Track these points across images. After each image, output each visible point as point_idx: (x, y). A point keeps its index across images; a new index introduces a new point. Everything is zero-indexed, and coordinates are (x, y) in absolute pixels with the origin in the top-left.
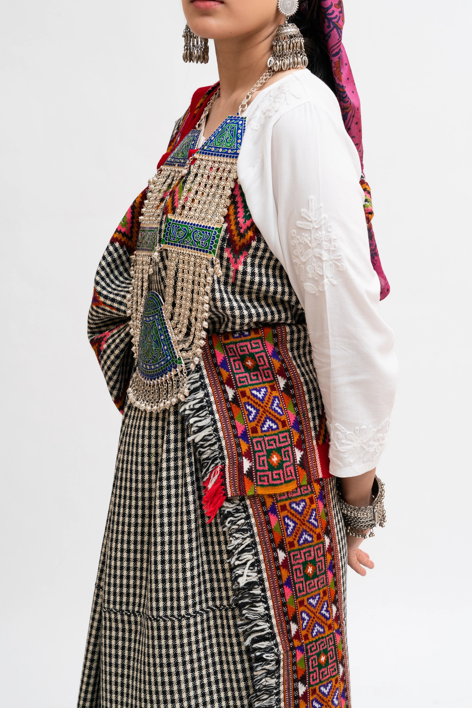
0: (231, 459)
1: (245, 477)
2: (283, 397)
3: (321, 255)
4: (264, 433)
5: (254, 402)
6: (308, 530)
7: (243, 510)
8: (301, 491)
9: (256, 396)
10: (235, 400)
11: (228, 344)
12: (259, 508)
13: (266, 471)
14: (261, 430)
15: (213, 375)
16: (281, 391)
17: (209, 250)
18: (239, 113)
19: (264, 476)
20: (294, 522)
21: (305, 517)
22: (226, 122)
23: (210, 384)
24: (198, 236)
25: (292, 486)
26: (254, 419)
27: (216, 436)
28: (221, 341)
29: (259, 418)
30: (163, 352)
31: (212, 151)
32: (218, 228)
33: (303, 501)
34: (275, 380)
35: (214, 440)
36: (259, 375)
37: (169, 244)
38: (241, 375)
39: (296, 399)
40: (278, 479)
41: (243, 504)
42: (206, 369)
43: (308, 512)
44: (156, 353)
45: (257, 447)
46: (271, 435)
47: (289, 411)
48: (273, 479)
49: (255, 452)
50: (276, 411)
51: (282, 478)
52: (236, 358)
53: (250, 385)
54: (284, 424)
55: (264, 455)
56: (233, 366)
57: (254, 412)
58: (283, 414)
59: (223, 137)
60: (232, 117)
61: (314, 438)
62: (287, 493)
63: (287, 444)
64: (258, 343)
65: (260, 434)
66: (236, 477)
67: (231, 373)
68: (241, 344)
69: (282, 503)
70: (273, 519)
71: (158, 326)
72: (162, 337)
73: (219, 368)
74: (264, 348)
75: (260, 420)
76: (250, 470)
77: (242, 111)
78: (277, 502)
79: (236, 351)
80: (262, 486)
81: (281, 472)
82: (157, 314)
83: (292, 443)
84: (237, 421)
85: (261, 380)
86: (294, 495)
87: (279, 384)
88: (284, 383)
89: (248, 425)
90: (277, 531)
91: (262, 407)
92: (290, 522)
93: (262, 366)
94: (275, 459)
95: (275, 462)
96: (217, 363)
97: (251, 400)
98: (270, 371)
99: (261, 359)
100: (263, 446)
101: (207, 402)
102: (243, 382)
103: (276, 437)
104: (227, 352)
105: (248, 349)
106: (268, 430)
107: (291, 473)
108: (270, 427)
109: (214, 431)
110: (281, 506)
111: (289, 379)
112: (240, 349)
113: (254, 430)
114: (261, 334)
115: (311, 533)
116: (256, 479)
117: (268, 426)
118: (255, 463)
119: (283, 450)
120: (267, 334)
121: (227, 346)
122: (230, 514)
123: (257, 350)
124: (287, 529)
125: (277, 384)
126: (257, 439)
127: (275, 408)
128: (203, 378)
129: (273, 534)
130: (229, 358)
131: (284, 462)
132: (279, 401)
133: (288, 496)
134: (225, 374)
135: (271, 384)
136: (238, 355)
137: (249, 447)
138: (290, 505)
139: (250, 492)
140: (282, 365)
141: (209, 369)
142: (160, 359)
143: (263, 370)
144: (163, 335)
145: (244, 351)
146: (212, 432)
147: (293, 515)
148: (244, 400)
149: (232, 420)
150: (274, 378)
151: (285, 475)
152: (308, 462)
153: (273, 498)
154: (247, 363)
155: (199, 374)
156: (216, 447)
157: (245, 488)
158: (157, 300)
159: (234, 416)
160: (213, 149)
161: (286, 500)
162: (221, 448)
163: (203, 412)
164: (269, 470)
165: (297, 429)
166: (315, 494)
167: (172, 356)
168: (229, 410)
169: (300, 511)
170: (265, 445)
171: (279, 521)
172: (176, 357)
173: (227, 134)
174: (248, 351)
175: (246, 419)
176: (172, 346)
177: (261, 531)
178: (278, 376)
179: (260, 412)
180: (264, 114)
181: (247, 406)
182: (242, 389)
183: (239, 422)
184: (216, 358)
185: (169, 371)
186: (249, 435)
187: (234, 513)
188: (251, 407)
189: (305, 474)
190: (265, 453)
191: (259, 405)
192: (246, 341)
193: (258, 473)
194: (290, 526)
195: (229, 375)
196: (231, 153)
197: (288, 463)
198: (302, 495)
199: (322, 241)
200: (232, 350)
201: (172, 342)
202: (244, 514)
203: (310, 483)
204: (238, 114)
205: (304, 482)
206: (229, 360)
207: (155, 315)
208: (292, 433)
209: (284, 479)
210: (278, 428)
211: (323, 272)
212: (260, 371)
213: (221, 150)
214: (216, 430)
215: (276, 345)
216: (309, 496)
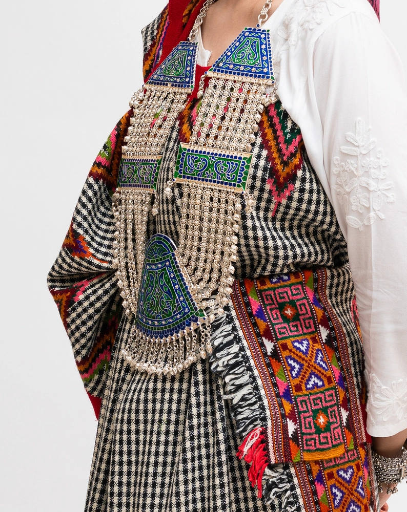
0: (274, 420)
1: (291, 442)
2: (325, 351)
3: (368, 184)
4: (309, 391)
5: (297, 355)
6: (356, 501)
7: (287, 480)
8: (348, 456)
9: (299, 349)
10: (275, 354)
11: (266, 290)
12: (305, 477)
13: (313, 434)
14: (306, 387)
15: (247, 327)
16: (323, 343)
17: (237, 183)
18: (260, 25)
19: (311, 439)
20: (341, 492)
21: (353, 486)
22: (244, 35)
23: (244, 337)
24: (222, 167)
25: (339, 451)
26: (298, 375)
27: (256, 394)
28: (256, 287)
29: (303, 374)
30: (179, 304)
31: (231, 69)
32: (247, 158)
33: (351, 467)
34: (317, 331)
35: (254, 400)
36: (299, 325)
37: (184, 177)
38: (280, 326)
39: (339, 352)
40: (325, 443)
41: (287, 473)
42: (238, 319)
43: (355, 480)
44: (169, 306)
45: (302, 407)
46: (317, 393)
47: (333, 366)
48: (321, 443)
49: (299, 413)
50: (321, 366)
51: (330, 441)
52: (273, 306)
53: (291, 336)
54: (329, 380)
55: (310, 416)
56: (270, 315)
57: (297, 367)
58: (328, 369)
59: (243, 53)
60: (250, 29)
61: (358, 397)
62: (335, 458)
63: (333, 403)
64: (298, 289)
65: (305, 392)
66: (280, 441)
67: (269, 323)
68: (281, 290)
69: (329, 471)
70: (320, 489)
71: (170, 274)
72: (177, 287)
73: (254, 318)
74: (305, 295)
75: (304, 376)
76: (295, 433)
77: (263, 22)
78: (324, 469)
79: (274, 299)
80: (309, 451)
81: (328, 435)
82: (168, 260)
83: (338, 402)
84: (278, 378)
85: (301, 332)
86: (342, 461)
87: (321, 335)
88: (326, 335)
89: (290, 382)
90: (324, 503)
91: (306, 361)
92: (338, 491)
93: (303, 314)
94: (322, 420)
95: (322, 423)
96: (252, 312)
97: (294, 353)
98: (312, 322)
99: (303, 307)
100: (309, 405)
101: (243, 356)
102: (283, 333)
103: (322, 396)
104: (262, 299)
105: (288, 296)
106: (313, 388)
107: (339, 435)
108: (315, 384)
109: (254, 390)
110: (328, 474)
111: (332, 329)
112: (279, 296)
113: (298, 388)
114: (302, 277)
115: (360, 504)
116: (302, 444)
117: (313, 383)
118: (300, 425)
119: (329, 410)
120: (308, 278)
121: (263, 293)
122: (274, 485)
123: (299, 297)
124: (335, 499)
125: (319, 336)
126: (301, 398)
127: (319, 363)
128: (236, 330)
129: (319, 506)
130: (265, 307)
131: (331, 423)
132: (322, 354)
133: (335, 462)
134: (262, 324)
135: (312, 335)
136: (275, 303)
137: (293, 408)
138: (338, 472)
139: (296, 459)
140: (324, 314)
141: (242, 320)
142: (175, 312)
143: (304, 320)
144: (178, 284)
145: (284, 298)
146: (251, 391)
147: (341, 483)
148: (285, 354)
149: (272, 377)
150: (316, 328)
151: (333, 438)
152: (353, 424)
153: (319, 465)
154: (286, 312)
155: (231, 325)
156: (256, 406)
157: (291, 454)
158: (167, 244)
159: (274, 372)
160: (231, 67)
161: (334, 466)
162: (262, 408)
163: (239, 369)
164: (316, 433)
165: (343, 386)
166: (361, 460)
167: (191, 308)
168: (269, 365)
169: (348, 479)
170: (311, 405)
171: (326, 490)
172: (196, 309)
173: (248, 50)
174: (289, 298)
175: (288, 375)
176: (190, 296)
177: (308, 503)
178: (320, 326)
179: (305, 367)
180: (302, 25)
181: (289, 360)
182: (283, 341)
183: (280, 379)
184: (251, 307)
185: (187, 325)
186: (293, 393)
187: (278, 483)
188: (294, 362)
189: (352, 436)
190: (311, 414)
191: (303, 359)
192: (286, 286)
193: (305, 437)
194: (337, 496)
195: (267, 326)
196: (255, 72)
197: (336, 425)
198: (349, 461)
199: (370, 168)
200: (269, 297)
201: (190, 291)
202: (288, 484)
203: (356, 447)
204: (258, 26)
205: (352, 447)
206: (266, 309)
207: (166, 261)
208: (338, 391)
209: (332, 442)
210: (323, 385)
211: (370, 204)
212: (300, 322)
213: (242, 68)
214: (256, 388)
215: (316, 291)
216: (356, 462)
